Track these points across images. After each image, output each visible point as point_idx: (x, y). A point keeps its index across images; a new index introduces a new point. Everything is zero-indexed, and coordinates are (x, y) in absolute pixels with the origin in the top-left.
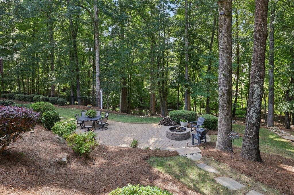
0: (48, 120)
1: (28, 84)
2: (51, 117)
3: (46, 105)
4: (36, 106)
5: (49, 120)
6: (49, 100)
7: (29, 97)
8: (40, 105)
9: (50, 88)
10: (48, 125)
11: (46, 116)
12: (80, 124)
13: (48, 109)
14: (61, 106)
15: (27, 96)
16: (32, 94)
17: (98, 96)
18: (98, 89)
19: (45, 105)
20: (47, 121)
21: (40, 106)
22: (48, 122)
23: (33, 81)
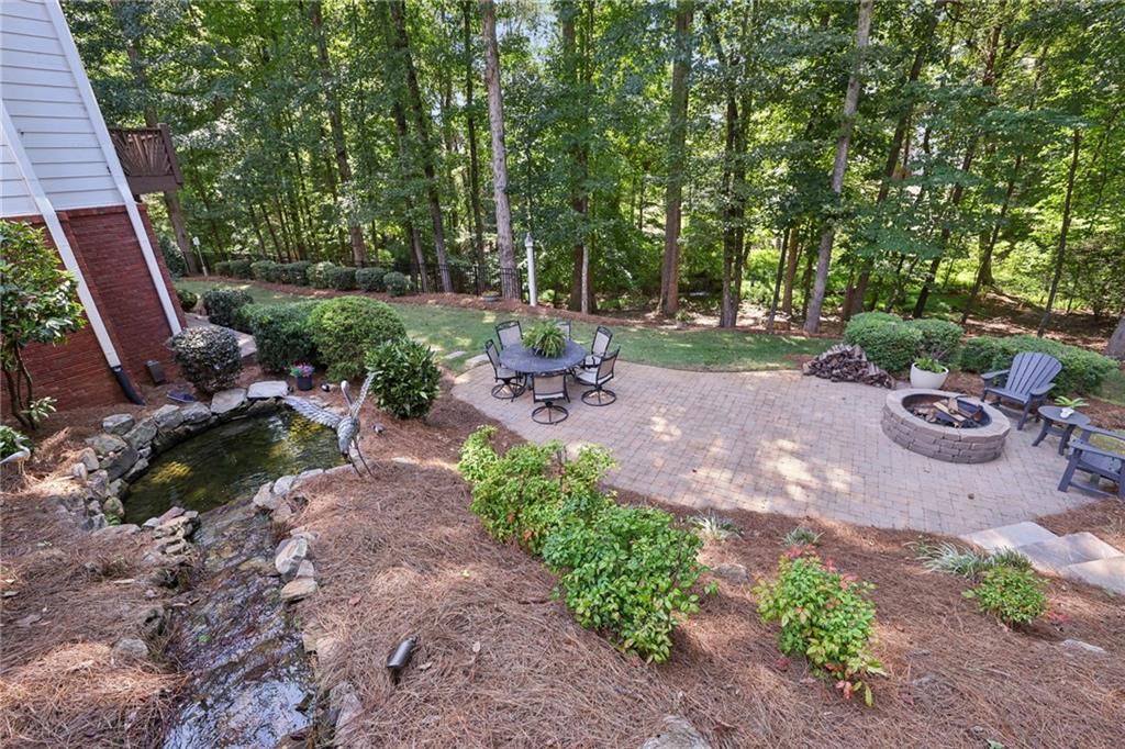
0: (392, 382)
1: (283, 229)
2: (404, 367)
3: (367, 313)
4: (332, 319)
5: (399, 382)
6: (357, 277)
7: (293, 270)
8: (345, 314)
9: (348, 239)
10: (395, 401)
11: (380, 363)
12: (503, 379)
13: (378, 327)
14: (398, 296)
15: (287, 266)
16: (301, 259)
17: (506, 261)
18: (506, 235)
19: (364, 309)
20: (391, 385)
21: (346, 319)
22: (393, 390)
23: (295, 219)
